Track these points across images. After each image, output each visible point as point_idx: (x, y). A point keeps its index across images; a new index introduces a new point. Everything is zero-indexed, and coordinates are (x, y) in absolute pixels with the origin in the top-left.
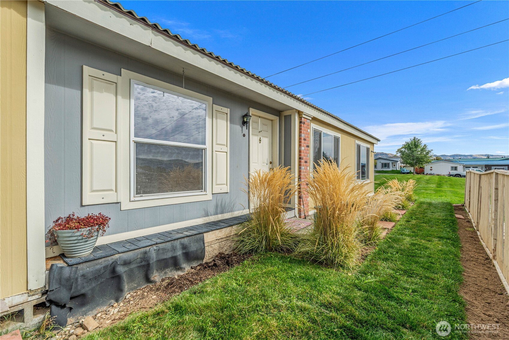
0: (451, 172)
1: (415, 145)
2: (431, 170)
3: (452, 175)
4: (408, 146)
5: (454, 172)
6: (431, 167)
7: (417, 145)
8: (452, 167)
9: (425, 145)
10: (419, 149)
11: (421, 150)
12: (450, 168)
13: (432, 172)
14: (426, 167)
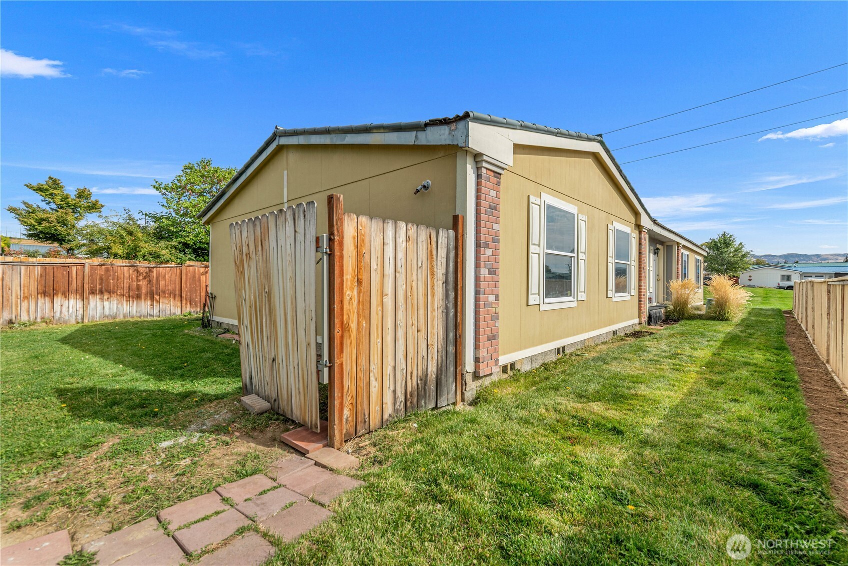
0: (781, 283)
1: (725, 243)
2: (750, 280)
3: (783, 288)
4: (715, 245)
5: (787, 284)
6: (750, 276)
7: (728, 244)
8: (783, 277)
9: (741, 243)
10: (732, 249)
11: (735, 251)
12: (779, 278)
13: (751, 283)
14: (741, 276)
